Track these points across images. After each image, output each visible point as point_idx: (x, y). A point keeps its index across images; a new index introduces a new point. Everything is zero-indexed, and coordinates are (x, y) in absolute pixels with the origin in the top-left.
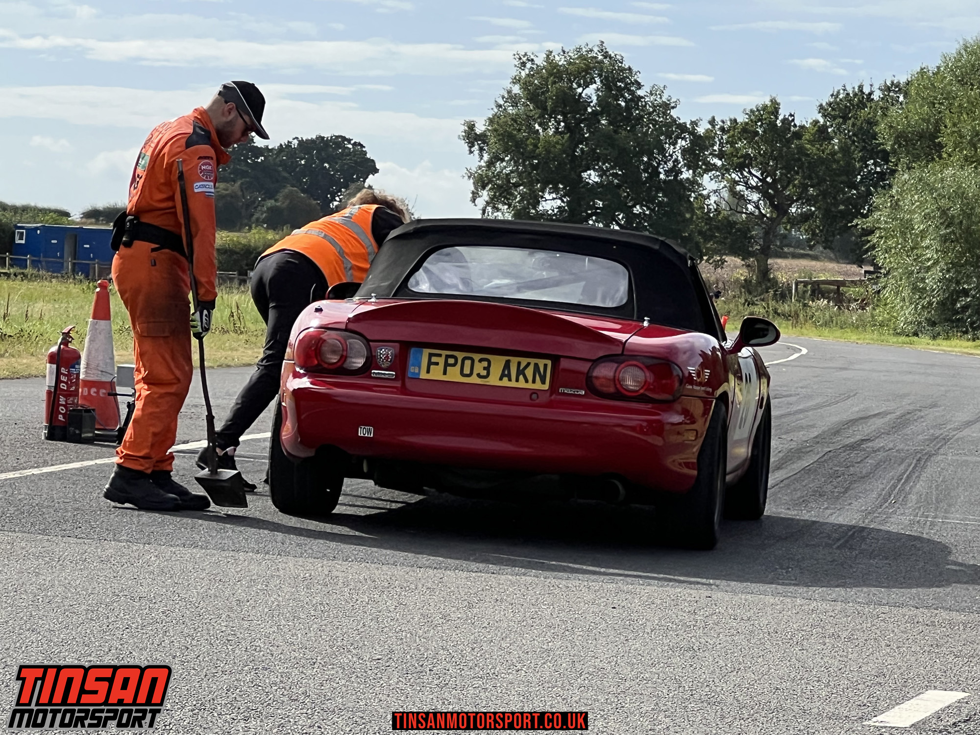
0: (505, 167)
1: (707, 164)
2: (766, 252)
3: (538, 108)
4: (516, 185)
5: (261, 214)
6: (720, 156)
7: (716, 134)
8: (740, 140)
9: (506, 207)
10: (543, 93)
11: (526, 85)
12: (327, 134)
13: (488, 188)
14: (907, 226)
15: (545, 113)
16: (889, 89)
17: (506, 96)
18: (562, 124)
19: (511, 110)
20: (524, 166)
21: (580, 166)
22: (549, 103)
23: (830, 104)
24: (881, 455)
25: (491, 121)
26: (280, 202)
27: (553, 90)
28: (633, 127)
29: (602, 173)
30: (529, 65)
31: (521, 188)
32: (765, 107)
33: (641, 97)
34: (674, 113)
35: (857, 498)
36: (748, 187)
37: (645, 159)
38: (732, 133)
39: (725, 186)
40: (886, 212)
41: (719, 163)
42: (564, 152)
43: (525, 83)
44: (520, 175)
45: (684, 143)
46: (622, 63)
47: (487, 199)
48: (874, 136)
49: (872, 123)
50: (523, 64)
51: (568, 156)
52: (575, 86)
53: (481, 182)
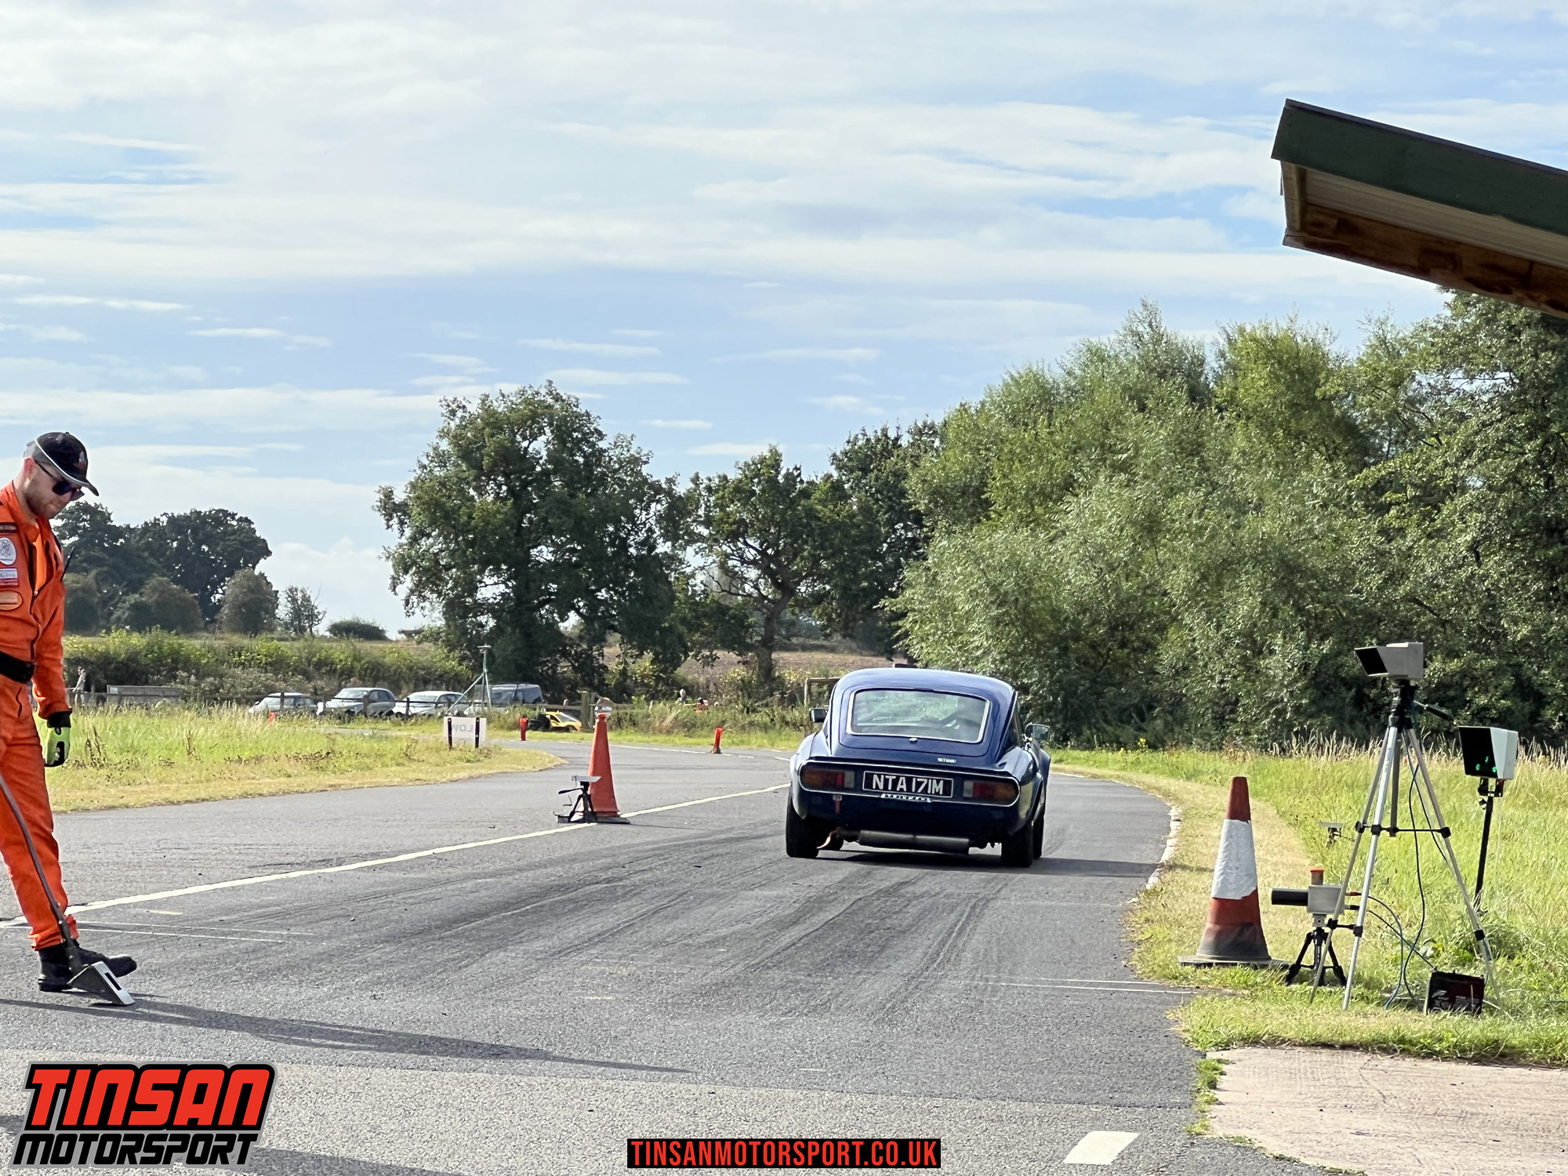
0: (433, 544)
1: (691, 534)
2: (768, 644)
3: (474, 468)
4: (448, 568)
5: (122, 612)
6: (708, 523)
7: (700, 495)
8: (732, 502)
9: (435, 595)
10: (479, 449)
11: (456, 439)
12: (204, 509)
13: (411, 572)
14: (946, 608)
15: (482, 475)
16: (920, 432)
17: (432, 454)
18: (504, 488)
19: (438, 472)
20: (457, 543)
21: (528, 541)
22: (486, 461)
23: (845, 453)
24: (927, 901)
25: (413, 486)
26: (146, 596)
27: (490, 445)
28: (595, 490)
29: (558, 548)
30: (460, 413)
31: (454, 570)
32: (763, 460)
33: (602, 451)
34: (645, 470)
35: (897, 958)
36: (743, 561)
37: (611, 529)
38: (721, 493)
39: (714, 562)
40: (920, 589)
41: (705, 532)
42: (506, 522)
43: (455, 437)
44: (452, 553)
45: (659, 507)
46: (577, 406)
47: (411, 585)
48: (903, 493)
49: (900, 475)
50: (453, 413)
51: (512, 528)
52: (519, 438)
53: (404, 565)
